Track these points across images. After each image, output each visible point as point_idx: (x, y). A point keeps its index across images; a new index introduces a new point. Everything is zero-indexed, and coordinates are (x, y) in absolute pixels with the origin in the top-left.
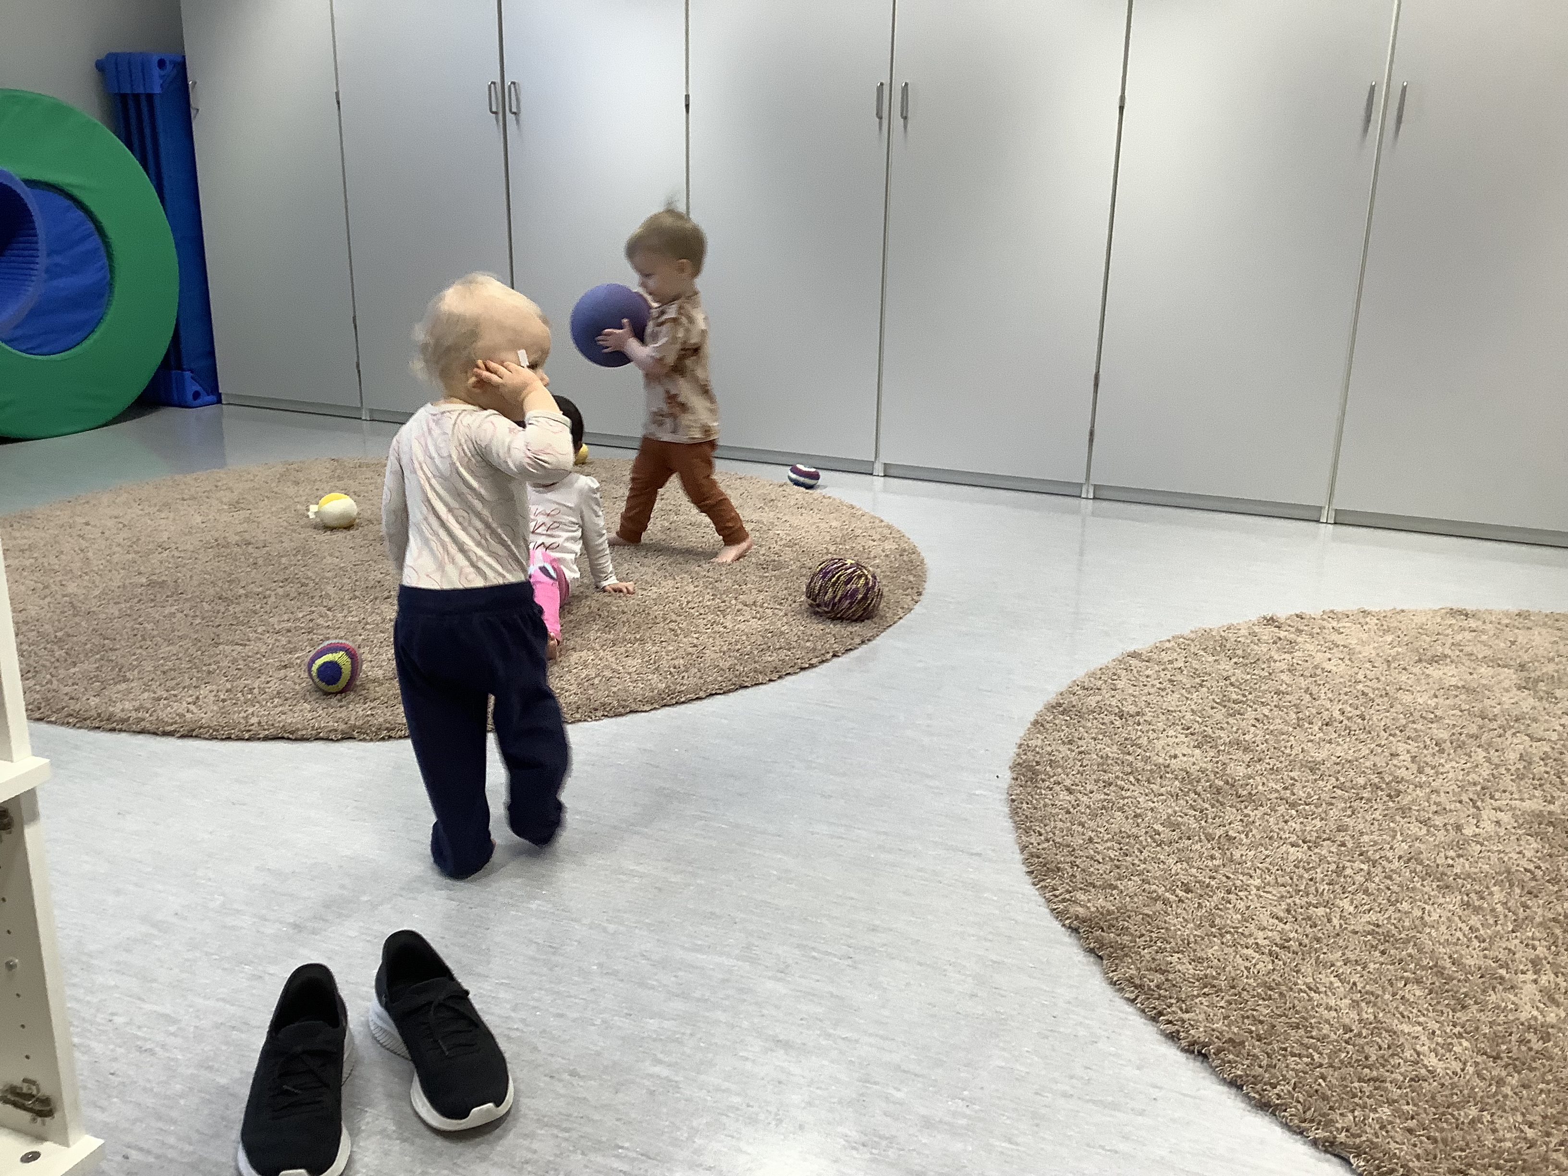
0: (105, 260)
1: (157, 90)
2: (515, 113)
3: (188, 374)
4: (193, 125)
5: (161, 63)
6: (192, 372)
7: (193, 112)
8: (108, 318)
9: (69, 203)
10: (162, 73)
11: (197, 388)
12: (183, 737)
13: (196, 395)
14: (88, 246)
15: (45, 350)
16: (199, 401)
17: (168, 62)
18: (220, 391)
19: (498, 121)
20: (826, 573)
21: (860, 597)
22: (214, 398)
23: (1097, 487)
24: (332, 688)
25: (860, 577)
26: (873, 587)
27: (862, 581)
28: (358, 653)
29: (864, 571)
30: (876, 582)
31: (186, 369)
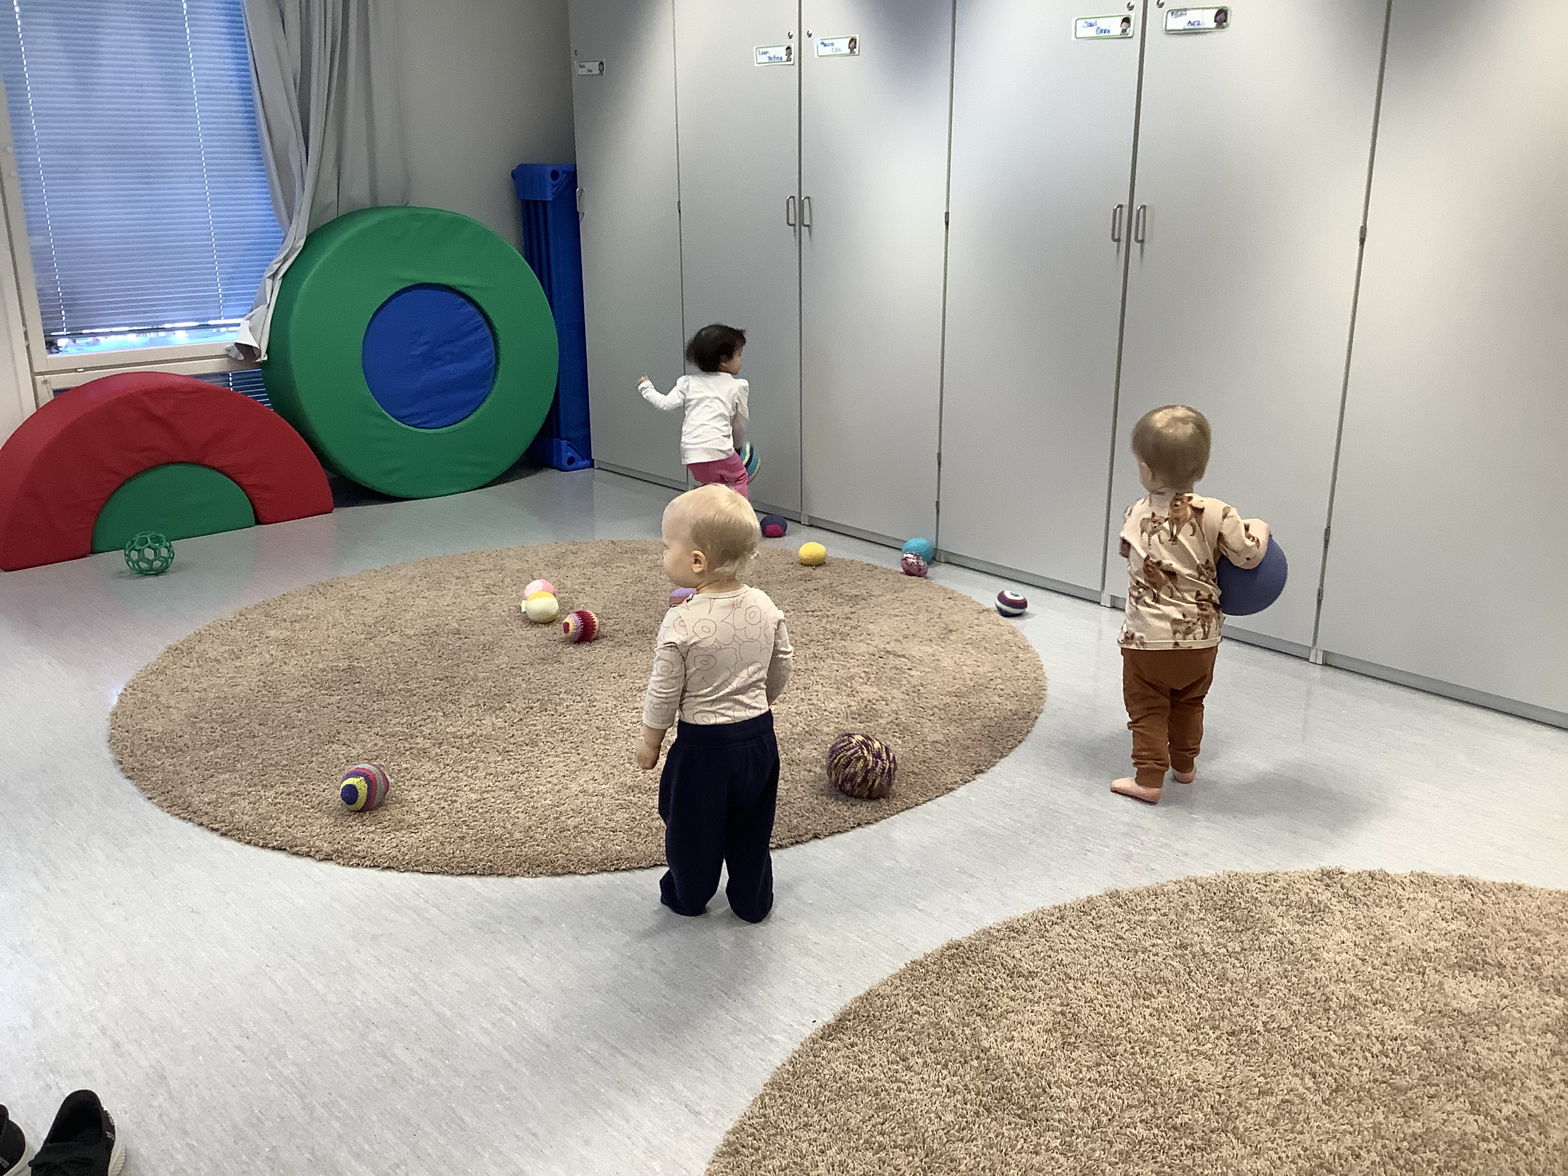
0: (492, 348)
1: (550, 198)
2: (808, 226)
3: (564, 442)
4: (581, 224)
5: (555, 175)
6: (569, 440)
7: (580, 215)
8: (490, 398)
9: (462, 299)
10: (555, 183)
11: (572, 453)
12: (223, 835)
13: (571, 461)
14: (478, 335)
15: (434, 424)
16: (572, 466)
17: (560, 173)
18: (593, 458)
19: (795, 231)
20: (833, 752)
21: (859, 780)
22: (586, 462)
23: (1325, 653)
24: (352, 807)
25: (858, 759)
26: (873, 768)
27: (861, 764)
28: (379, 778)
29: (865, 752)
30: (880, 762)
31: (563, 436)
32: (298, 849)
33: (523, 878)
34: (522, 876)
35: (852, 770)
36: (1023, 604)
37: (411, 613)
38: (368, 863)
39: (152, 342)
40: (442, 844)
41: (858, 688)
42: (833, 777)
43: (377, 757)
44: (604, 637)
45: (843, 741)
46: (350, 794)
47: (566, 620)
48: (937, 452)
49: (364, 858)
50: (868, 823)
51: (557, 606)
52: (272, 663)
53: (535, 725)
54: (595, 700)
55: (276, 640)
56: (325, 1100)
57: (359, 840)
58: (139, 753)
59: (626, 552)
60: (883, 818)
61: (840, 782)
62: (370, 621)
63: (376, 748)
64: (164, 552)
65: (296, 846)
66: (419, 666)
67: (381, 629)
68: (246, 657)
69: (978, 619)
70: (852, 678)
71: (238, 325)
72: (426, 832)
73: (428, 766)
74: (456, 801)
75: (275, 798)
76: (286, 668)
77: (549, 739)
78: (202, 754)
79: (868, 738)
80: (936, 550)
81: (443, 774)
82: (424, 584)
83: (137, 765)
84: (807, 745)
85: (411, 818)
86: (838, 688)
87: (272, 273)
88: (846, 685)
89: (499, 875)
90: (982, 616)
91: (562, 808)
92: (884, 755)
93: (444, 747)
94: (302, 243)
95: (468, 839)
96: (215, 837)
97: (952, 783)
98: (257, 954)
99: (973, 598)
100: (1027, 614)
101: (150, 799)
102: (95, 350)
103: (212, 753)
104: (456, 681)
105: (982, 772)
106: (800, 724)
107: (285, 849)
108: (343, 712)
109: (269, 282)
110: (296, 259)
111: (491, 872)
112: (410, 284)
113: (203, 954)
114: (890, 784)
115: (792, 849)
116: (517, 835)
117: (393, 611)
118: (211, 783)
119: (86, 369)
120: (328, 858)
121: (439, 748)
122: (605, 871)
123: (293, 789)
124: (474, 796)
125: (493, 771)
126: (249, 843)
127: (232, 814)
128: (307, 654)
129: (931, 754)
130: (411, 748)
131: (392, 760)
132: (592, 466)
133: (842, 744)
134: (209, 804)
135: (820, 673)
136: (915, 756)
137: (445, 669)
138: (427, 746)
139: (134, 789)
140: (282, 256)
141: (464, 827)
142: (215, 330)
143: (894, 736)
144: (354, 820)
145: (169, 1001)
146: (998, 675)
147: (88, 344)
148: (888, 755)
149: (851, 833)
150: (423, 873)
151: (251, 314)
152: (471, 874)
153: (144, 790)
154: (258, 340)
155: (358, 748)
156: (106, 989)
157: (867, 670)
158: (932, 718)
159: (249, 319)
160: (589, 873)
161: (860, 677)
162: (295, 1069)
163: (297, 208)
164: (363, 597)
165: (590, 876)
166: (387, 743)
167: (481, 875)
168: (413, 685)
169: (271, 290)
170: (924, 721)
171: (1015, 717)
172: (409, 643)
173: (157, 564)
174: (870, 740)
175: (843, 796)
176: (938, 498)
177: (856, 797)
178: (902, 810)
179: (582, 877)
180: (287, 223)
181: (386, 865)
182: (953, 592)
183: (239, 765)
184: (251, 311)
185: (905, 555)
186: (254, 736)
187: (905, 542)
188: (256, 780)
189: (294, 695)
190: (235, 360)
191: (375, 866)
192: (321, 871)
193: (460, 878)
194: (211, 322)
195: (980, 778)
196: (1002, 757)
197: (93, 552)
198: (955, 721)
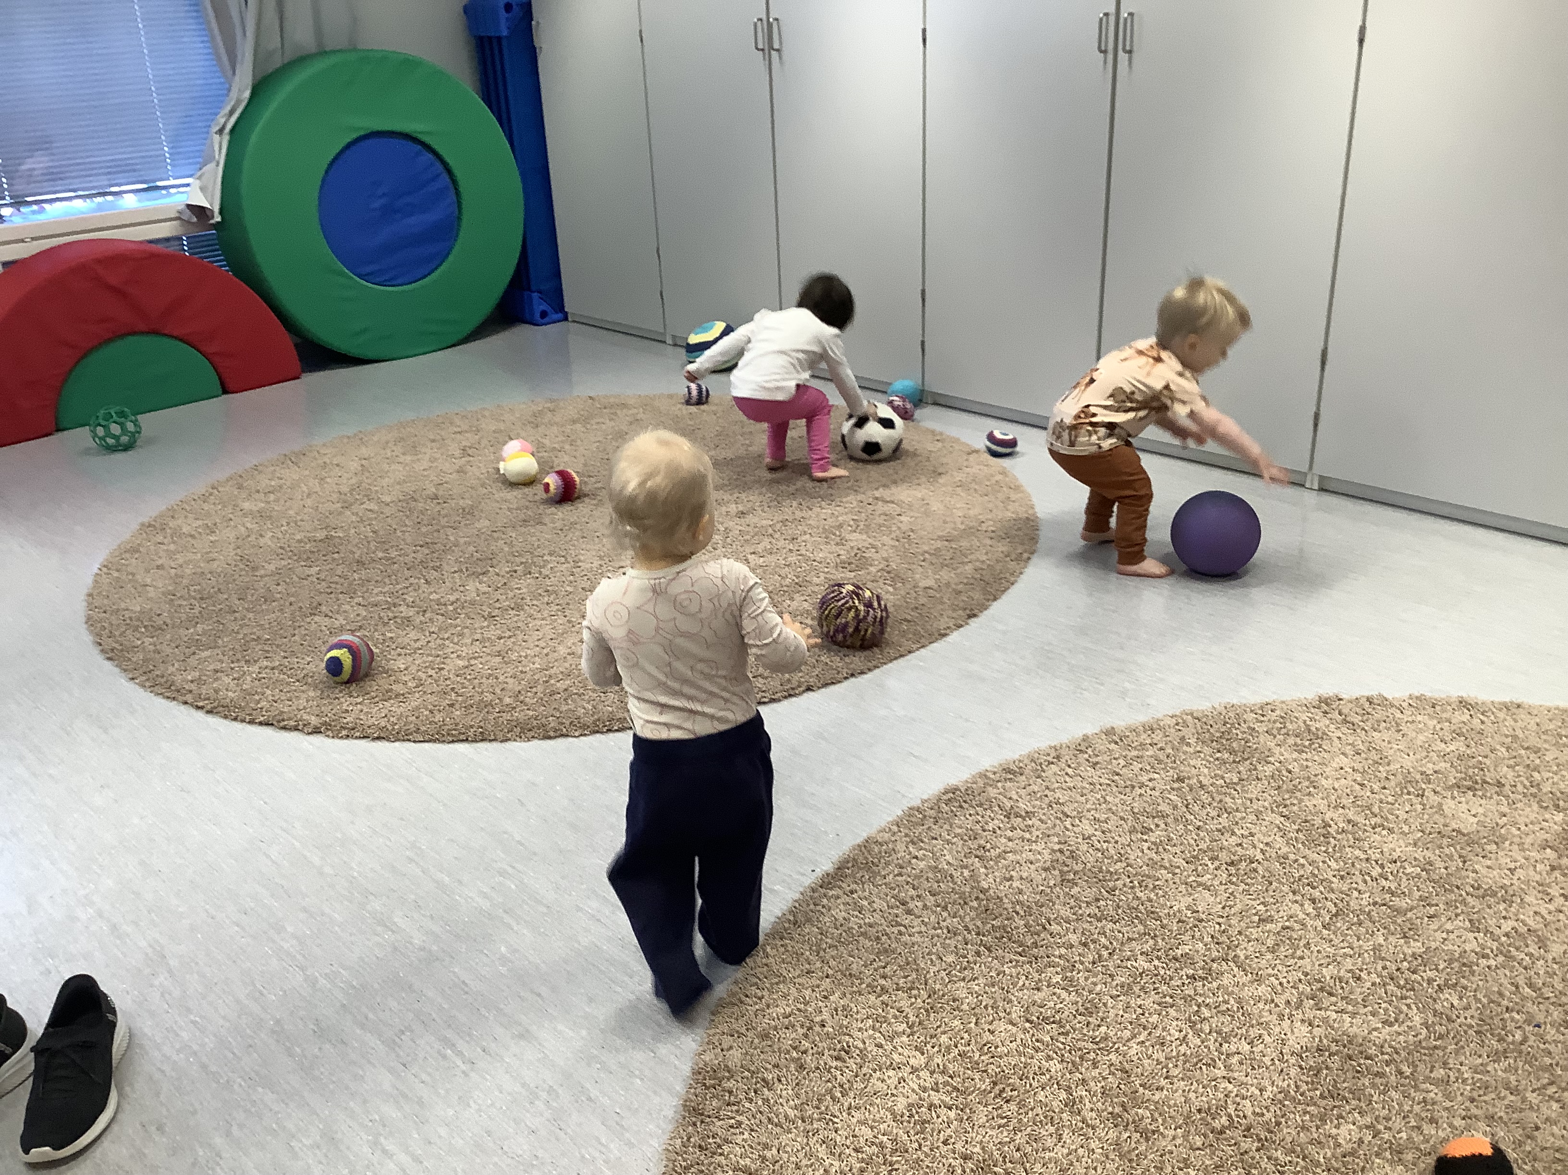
0: (454, 197)
1: (505, 33)
2: (778, 50)
3: (535, 295)
4: (539, 62)
5: (508, 7)
6: (540, 292)
7: (538, 52)
8: (455, 251)
9: (419, 147)
10: (509, 15)
11: (544, 307)
13: (544, 314)
14: (438, 184)
15: (399, 281)
16: (546, 320)
17: (514, 6)
18: (566, 310)
19: (764, 59)
20: (823, 603)
21: (851, 630)
22: (560, 315)
23: (1322, 478)
24: (337, 679)
25: (849, 609)
26: (865, 618)
27: (852, 614)
28: (363, 649)
29: (856, 602)
30: (871, 611)
31: (533, 288)
32: (286, 723)
33: (514, 743)
34: (515, 740)
35: (844, 620)
36: (1013, 443)
37: (387, 479)
38: (358, 734)
39: (100, 207)
40: (431, 712)
41: (848, 537)
42: (825, 629)
43: (361, 627)
44: (586, 495)
45: (833, 592)
46: (334, 666)
47: (546, 480)
48: (921, 288)
49: (353, 729)
50: (862, 673)
51: (536, 465)
52: (249, 536)
53: (519, 589)
54: (580, 561)
55: (251, 512)
56: (328, 971)
57: (347, 711)
58: (117, 633)
59: (605, 408)
60: (876, 667)
61: (831, 633)
62: (345, 489)
63: (359, 618)
64: (130, 427)
65: (283, 720)
66: (399, 534)
67: (357, 497)
68: (220, 531)
69: (967, 460)
70: (840, 526)
71: (188, 185)
72: (415, 701)
73: (413, 635)
74: (443, 669)
75: (259, 673)
76: (262, 541)
77: (535, 602)
78: (182, 632)
79: (858, 587)
80: (923, 391)
81: (429, 642)
82: (398, 450)
83: (116, 646)
84: (796, 596)
85: (398, 688)
86: (827, 538)
87: (217, 128)
88: (834, 534)
89: (490, 741)
90: (972, 458)
91: (552, 671)
92: (876, 604)
93: (428, 615)
94: (247, 94)
95: (457, 706)
96: (200, 715)
97: (945, 629)
98: (251, 831)
99: (963, 440)
100: (1018, 453)
101: (133, 679)
102: (41, 217)
103: (192, 630)
104: (436, 547)
105: (975, 616)
106: (789, 576)
107: (272, 724)
108: (323, 583)
109: (217, 138)
110: (242, 113)
111: (483, 738)
112: (362, 133)
113: (195, 833)
114: (882, 632)
115: (785, 703)
116: (507, 700)
117: (367, 478)
118: (193, 661)
119: (33, 239)
120: (316, 731)
121: (423, 615)
122: (598, 732)
123: (277, 663)
124: (461, 663)
125: (478, 636)
126: (235, 719)
127: (216, 691)
128: (282, 526)
129: (923, 600)
130: (395, 617)
131: (376, 630)
132: (566, 319)
133: (833, 595)
134: (192, 682)
135: (809, 522)
136: (907, 602)
137: (425, 535)
138: (411, 614)
139: (117, 670)
140: (229, 108)
141: (453, 694)
142: (164, 192)
143: (885, 584)
144: (341, 692)
145: (164, 882)
146: (989, 517)
147: (34, 212)
148: (879, 604)
149: (846, 684)
150: (415, 742)
151: (199, 173)
152: (463, 741)
153: (125, 670)
154: (211, 201)
155: (341, 619)
156: (99, 871)
157: (855, 517)
158: (923, 564)
159: (199, 178)
160: (581, 735)
161: (849, 525)
162: (294, 942)
163: (239, 57)
164: (338, 465)
165: (582, 738)
166: (370, 612)
167: (472, 741)
168: (394, 554)
169: (220, 146)
170: (915, 566)
171: (1008, 559)
172: (387, 511)
173: (125, 439)
174: (861, 589)
175: (835, 647)
176: (923, 336)
177: (848, 647)
178: (896, 658)
179: (574, 739)
180: (230, 73)
181: (375, 735)
182: (941, 434)
183: (220, 641)
184: (200, 169)
185: (891, 398)
186: (235, 612)
187: (890, 384)
188: (239, 656)
189: (272, 567)
190: (188, 222)
191: (364, 737)
192: (311, 744)
193: (451, 745)
194: (159, 184)
195: (974, 622)
196: (995, 599)
197: (58, 430)
198: (946, 566)
